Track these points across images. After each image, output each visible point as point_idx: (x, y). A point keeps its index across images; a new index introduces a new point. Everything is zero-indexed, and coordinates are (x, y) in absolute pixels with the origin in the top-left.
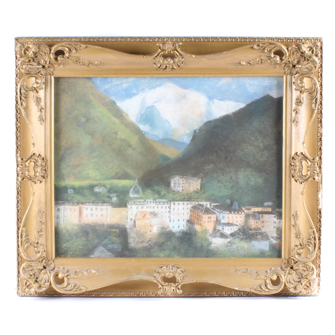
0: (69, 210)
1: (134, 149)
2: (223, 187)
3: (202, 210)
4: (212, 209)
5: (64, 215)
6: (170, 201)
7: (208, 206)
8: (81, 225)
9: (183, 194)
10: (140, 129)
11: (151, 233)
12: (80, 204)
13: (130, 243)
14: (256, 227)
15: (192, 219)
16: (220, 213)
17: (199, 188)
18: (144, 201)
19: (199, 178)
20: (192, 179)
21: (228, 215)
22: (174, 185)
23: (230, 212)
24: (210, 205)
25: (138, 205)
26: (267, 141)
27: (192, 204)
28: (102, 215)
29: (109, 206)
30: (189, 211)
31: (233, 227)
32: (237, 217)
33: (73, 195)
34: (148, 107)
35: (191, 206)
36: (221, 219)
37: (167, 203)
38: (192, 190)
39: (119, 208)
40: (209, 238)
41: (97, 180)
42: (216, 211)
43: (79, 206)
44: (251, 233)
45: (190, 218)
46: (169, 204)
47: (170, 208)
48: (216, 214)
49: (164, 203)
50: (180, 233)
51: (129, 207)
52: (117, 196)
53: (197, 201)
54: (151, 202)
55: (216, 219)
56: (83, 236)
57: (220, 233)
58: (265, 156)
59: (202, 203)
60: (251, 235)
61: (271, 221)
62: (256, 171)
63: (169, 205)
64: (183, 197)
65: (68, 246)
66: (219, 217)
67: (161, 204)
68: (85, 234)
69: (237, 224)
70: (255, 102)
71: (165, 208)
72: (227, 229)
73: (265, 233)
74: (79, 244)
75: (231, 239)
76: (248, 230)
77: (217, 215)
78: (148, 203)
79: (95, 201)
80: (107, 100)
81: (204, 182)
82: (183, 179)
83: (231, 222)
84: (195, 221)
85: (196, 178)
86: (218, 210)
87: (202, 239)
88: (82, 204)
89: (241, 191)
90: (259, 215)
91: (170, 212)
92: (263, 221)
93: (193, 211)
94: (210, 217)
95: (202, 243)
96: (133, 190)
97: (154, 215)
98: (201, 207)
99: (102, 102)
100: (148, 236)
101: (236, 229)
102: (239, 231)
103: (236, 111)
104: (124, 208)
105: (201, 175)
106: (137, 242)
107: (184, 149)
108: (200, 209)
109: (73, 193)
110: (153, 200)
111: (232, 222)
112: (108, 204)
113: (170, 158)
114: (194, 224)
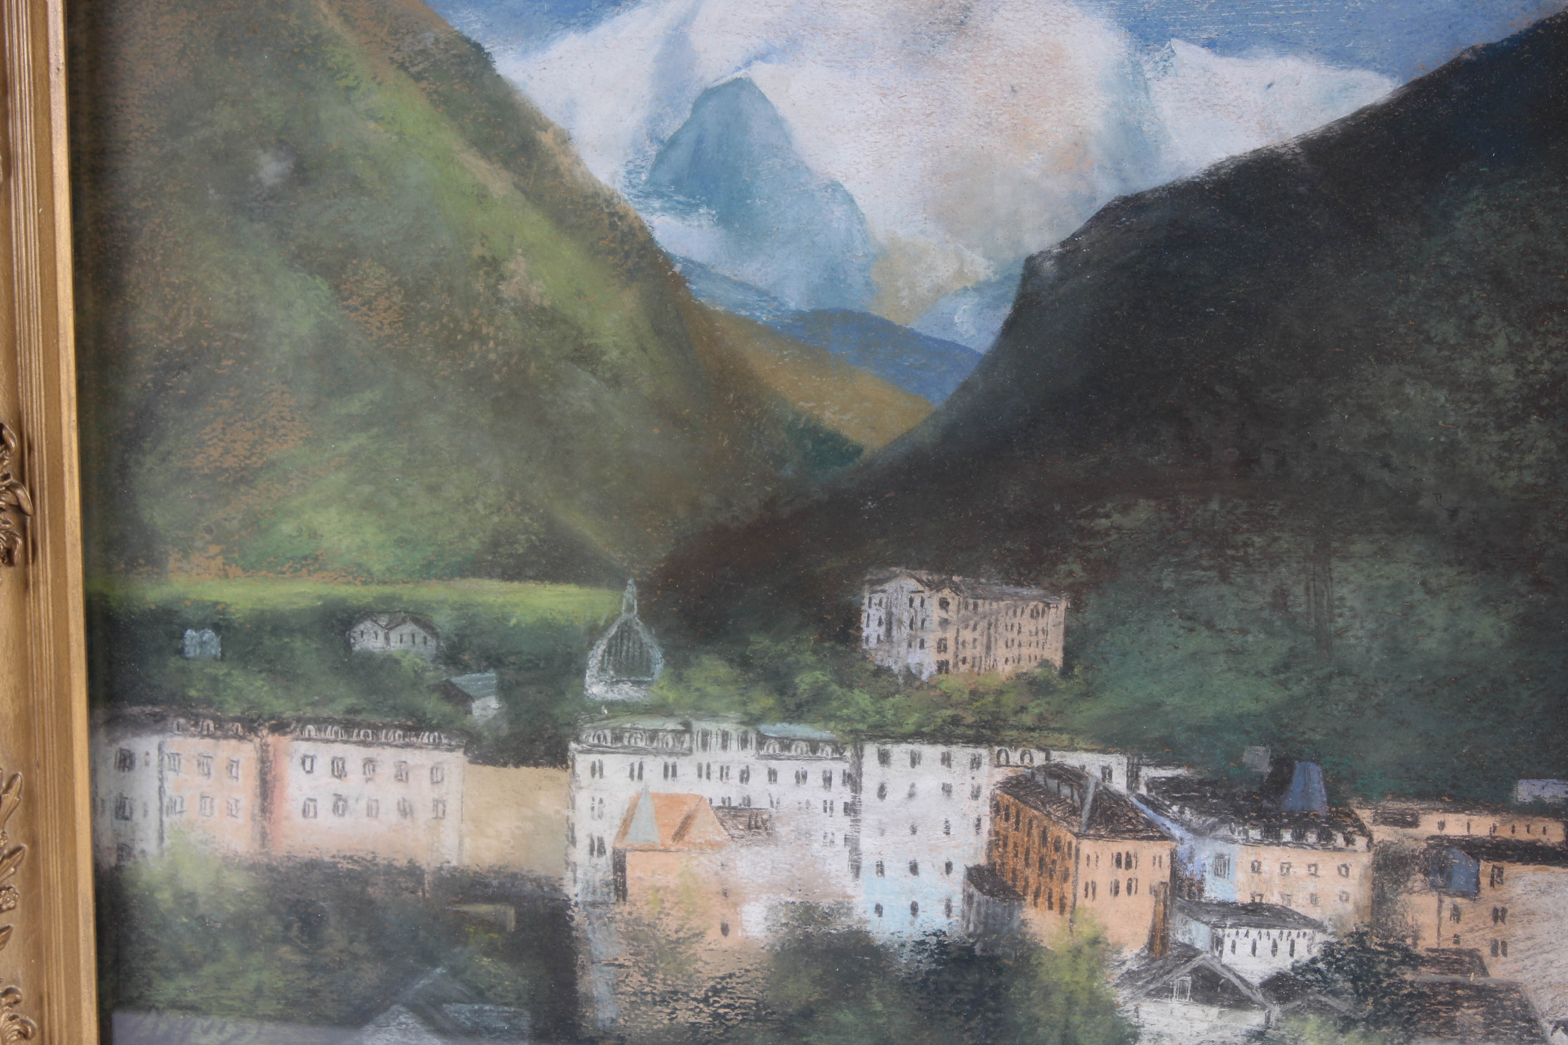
0: (196, 763)
1: (616, 382)
2: (1222, 658)
3: (1077, 804)
4: (1142, 806)
5: (161, 799)
6: (858, 739)
7: (1119, 783)
8: (271, 869)
9: (947, 696)
10: (651, 240)
11: (727, 943)
12: (265, 732)
13: (590, 1000)
14: (1453, 947)
15: (1003, 864)
16: (1197, 833)
17: (1057, 658)
18: (680, 728)
19: (1056, 590)
20: (1010, 595)
21: (1256, 850)
22: (882, 630)
23: (1271, 834)
24: (1133, 777)
25: (637, 751)
26: (1551, 350)
27: (1008, 764)
28: (406, 810)
29: (451, 749)
30: (987, 809)
31: (1286, 932)
32: (1315, 865)
33: (221, 670)
34: (709, 93)
35: (1001, 775)
36: (1208, 877)
37: (838, 749)
38: (1005, 670)
39: (517, 766)
40: (1122, 995)
41: (369, 572)
42: (1174, 821)
43: (257, 740)
44: (1412, 984)
45: (989, 856)
46: (848, 754)
47: (853, 780)
48: (1171, 838)
49: (814, 746)
50: (919, 953)
51: (582, 763)
52: (504, 691)
53: (1039, 748)
54: (725, 736)
55: (1167, 872)
56: (286, 940)
57: (1195, 971)
58: (1530, 458)
59: (1073, 760)
60: (1410, 996)
61: (1557, 916)
62: (1461, 563)
63: (846, 767)
64: (949, 712)
65: (191, 997)
66: (1191, 858)
67: (793, 753)
68: (296, 926)
69: (1315, 914)
70: (1468, 63)
71: (821, 782)
72: (1244, 947)
73: (1516, 996)
74: (258, 991)
75: (1273, 1019)
76: (1390, 964)
77: (1181, 849)
78: (705, 745)
79: (359, 718)
80: (428, 39)
81: (1090, 616)
82: (946, 593)
83: (1274, 899)
84: (1027, 882)
85: (1036, 592)
86: (1187, 811)
87: (1068, 1000)
88: (274, 729)
89: (1352, 697)
90: (1472, 862)
91: (855, 812)
92: (1504, 911)
93: (1013, 811)
94: (1128, 855)
95: (1067, 1027)
96: (608, 651)
97: (749, 827)
98: (1071, 786)
99: (398, 50)
100: (707, 963)
101: (1309, 951)
102: (1329, 964)
103: (1329, 128)
104: (550, 771)
105: (1071, 573)
106: (635, 994)
107: (950, 389)
108: (1061, 802)
109: (215, 658)
110: (742, 723)
111: (1282, 896)
112: (445, 741)
113: (858, 451)
114: (1021, 898)
